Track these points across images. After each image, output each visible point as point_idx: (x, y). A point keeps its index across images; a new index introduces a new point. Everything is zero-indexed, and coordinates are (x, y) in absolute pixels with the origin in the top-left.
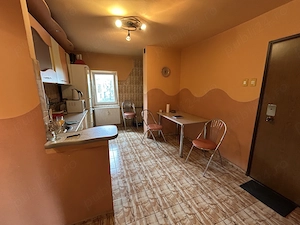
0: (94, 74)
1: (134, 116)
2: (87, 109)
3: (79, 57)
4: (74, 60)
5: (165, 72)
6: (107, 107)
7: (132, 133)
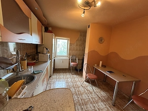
0: (57, 39)
1: (77, 65)
2: (51, 59)
3: (50, 29)
4: (47, 30)
5: (101, 40)
6: (62, 58)
7: (75, 76)
